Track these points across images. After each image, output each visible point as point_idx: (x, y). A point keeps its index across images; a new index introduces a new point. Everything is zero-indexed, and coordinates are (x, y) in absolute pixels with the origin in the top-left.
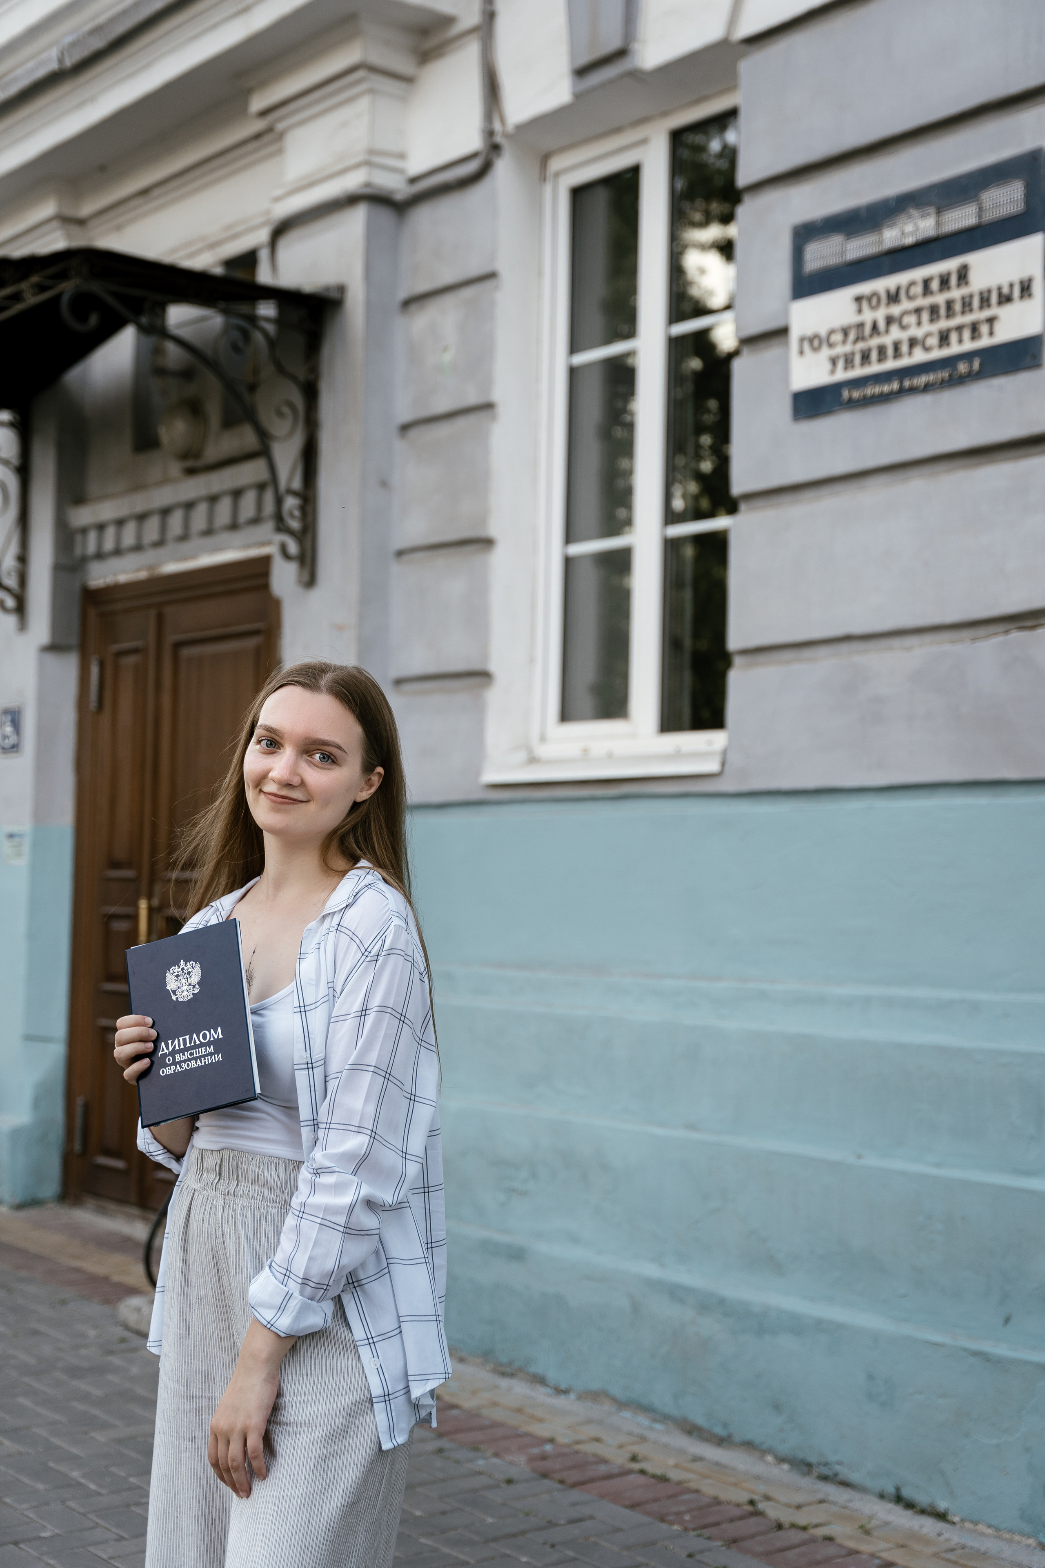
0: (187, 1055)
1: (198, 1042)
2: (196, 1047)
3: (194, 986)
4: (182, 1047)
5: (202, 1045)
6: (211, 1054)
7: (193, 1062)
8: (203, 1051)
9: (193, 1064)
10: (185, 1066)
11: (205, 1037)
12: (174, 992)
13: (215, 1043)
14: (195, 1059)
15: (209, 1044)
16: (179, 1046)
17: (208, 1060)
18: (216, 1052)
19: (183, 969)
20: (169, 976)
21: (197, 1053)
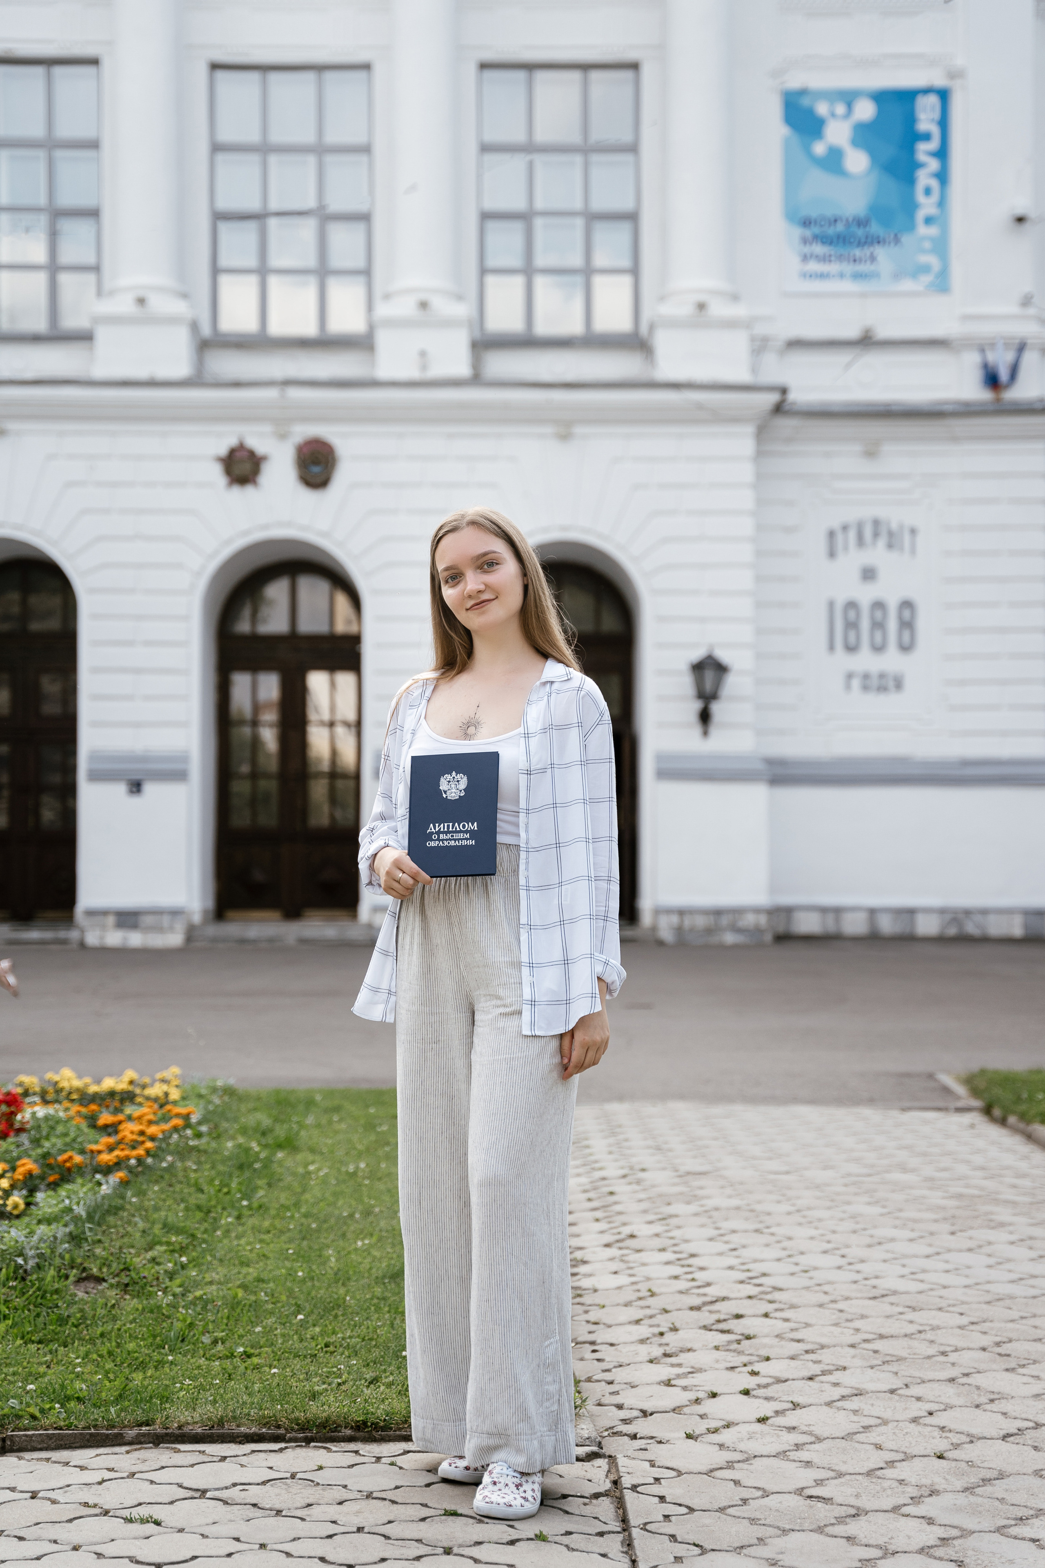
0: (449, 836)
1: (458, 829)
2: (456, 832)
3: (461, 791)
4: (446, 830)
5: (461, 832)
6: (467, 839)
7: (453, 842)
8: (461, 836)
9: (452, 843)
10: (446, 843)
11: (464, 826)
12: (445, 792)
13: (472, 832)
14: (455, 840)
15: (466, 832)
16: (444, 828)
17: (464, 843)
18: (471, 838)
19: (454, 778)
20: (442, 779)
21: (456, 836)
